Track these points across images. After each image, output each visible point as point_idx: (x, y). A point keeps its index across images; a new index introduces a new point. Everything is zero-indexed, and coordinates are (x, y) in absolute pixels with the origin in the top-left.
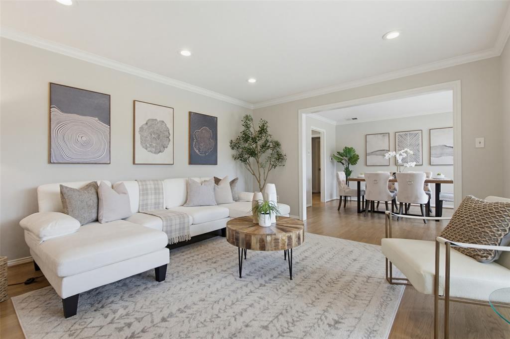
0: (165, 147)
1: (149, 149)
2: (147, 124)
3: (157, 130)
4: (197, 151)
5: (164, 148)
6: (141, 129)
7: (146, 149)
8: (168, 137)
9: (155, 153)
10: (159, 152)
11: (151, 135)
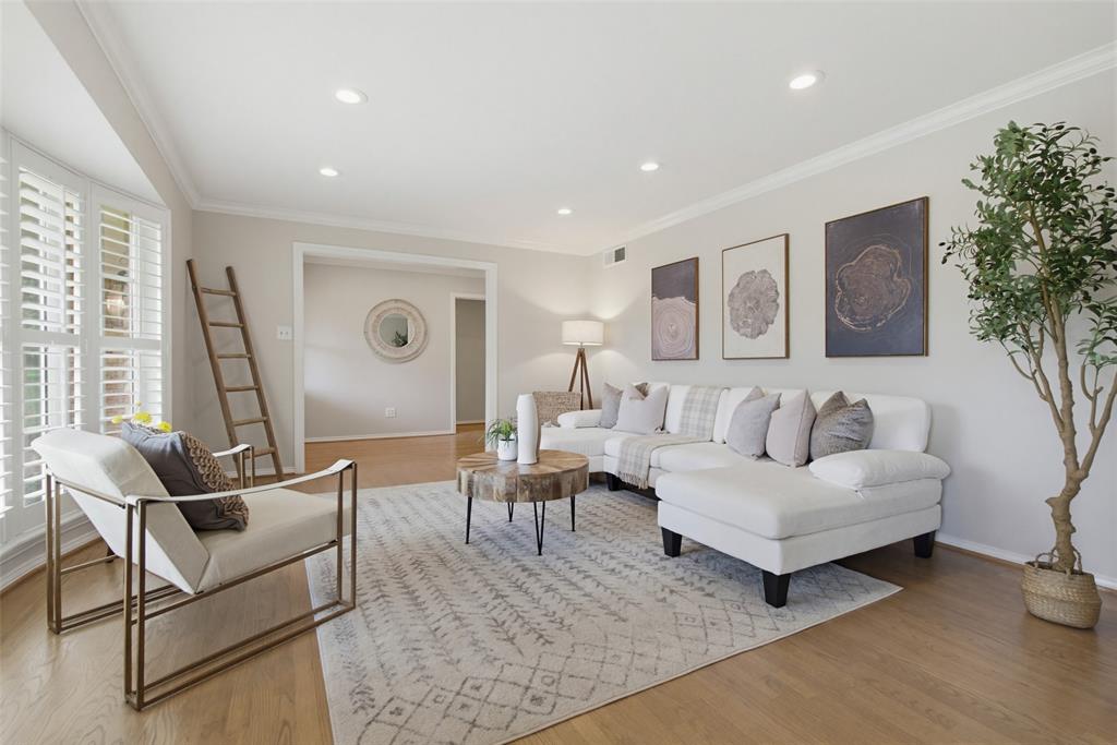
0: (769, 322)
1: (742, 331)
2: (738, 285)
3: (755, 291)
4: (846, 321)
5: (767, 324)
6: (732, 295)
7: (738, 331)
8: (775, 301)
9: (752, 337)
10: (758, 335)
11: (745, 303)
